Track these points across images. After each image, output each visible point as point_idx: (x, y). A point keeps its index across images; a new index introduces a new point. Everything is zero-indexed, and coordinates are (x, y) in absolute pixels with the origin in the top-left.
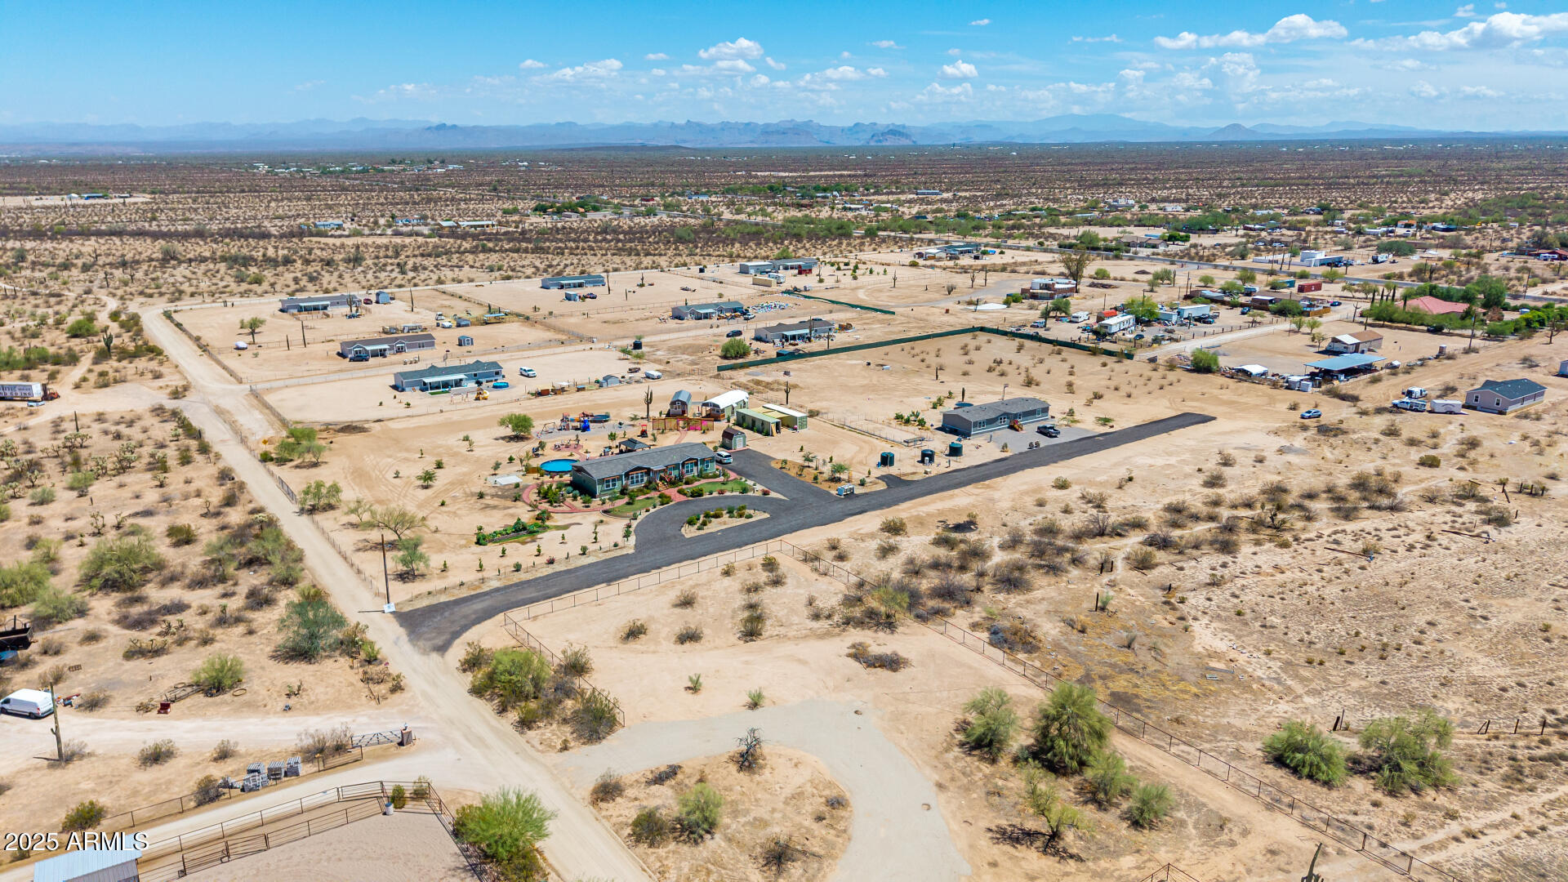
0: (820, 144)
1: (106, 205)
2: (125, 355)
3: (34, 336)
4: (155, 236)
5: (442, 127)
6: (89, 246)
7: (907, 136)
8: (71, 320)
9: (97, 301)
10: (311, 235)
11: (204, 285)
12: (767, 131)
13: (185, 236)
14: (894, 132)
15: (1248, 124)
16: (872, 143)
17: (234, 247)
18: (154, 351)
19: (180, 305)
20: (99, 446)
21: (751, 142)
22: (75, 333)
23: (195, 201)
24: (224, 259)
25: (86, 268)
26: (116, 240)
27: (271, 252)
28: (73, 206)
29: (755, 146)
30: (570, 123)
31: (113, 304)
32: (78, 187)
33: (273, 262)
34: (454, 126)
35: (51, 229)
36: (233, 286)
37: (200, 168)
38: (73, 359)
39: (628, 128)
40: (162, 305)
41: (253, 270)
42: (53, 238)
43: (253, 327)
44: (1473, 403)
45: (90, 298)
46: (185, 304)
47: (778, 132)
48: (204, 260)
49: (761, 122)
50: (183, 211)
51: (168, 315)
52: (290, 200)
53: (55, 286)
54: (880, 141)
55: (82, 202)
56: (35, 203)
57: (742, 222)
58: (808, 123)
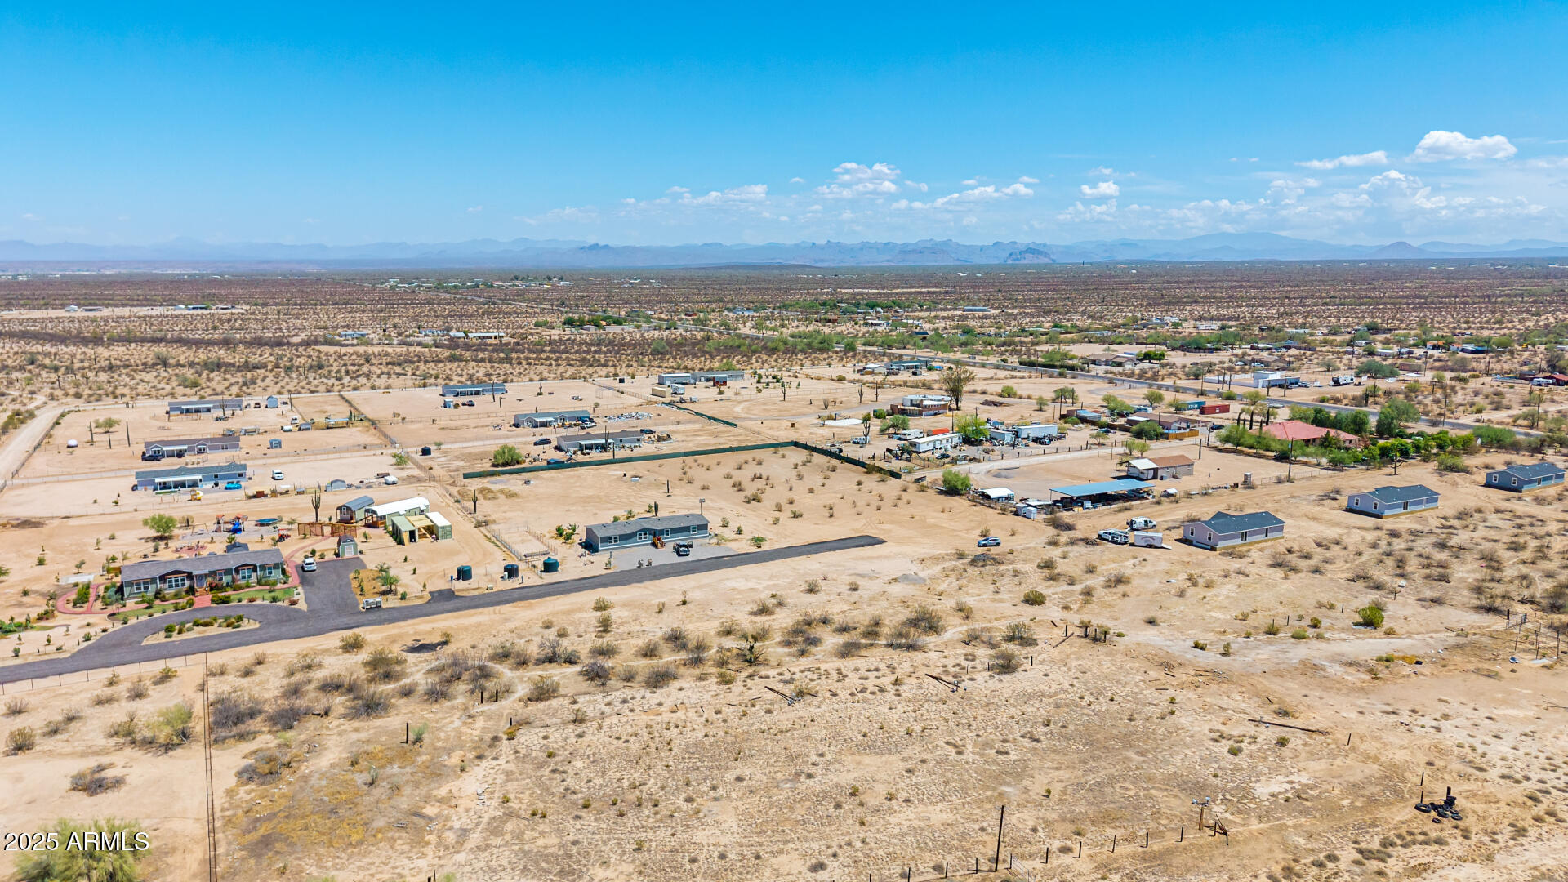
0: (958, 263)
5: (595, 247)
7: (1046, 255)
12: (906, 250)
14: (1031, 250)
16: (1010, 262)
21: (889, 260)
29: (893, 264)
31: (35, 404)
32: (187, 300)
34: (606, 246)
39: (772, 247)
43: (108, 426)
44: (1190, 537)
47: (914, 251)
49: (900, 242)
54: (1018, 259)
55: (185, 312)
57: (747, 336)
58: (947, 243)
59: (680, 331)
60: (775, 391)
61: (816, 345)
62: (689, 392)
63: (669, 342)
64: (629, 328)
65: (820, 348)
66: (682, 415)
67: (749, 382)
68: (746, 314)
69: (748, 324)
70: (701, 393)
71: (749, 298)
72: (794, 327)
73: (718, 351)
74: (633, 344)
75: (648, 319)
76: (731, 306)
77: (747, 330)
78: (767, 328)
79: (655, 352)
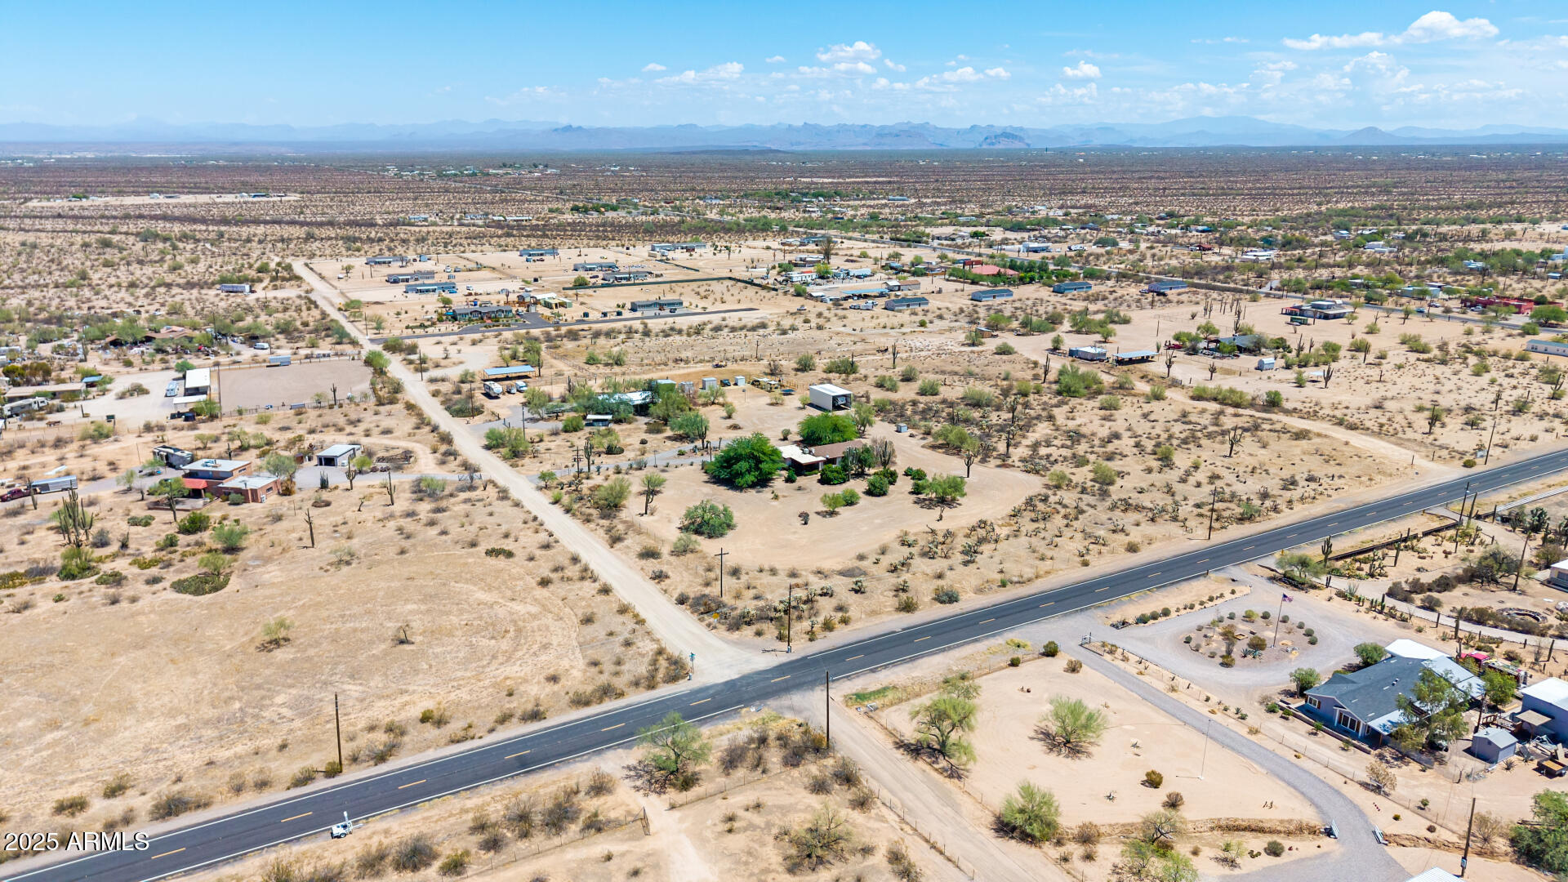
0: (934, 147)
1: (268, 202)
2: (284, 279)
3: (240, 271)
4: (302, 224)
5: (568, 128)
6: (261, 230)
7: (1021, 139)
8: (256, 266)
9: (269, 258)
10: (404, 225)
11: (327, 252)
12: (882, 133)
13: (321, 224)
14: (1007, 135)
15: (1384, 127)
16: (985, 147)
17: (351, 231)
18: (298, 278)
19: (313, 261)
20: (273, 304)
21: (865, 144)
22: (260, 271)
23: (332, 200)
24: (342, 238)
25: (260, 242)
26: (277, 227)
27: (373, 235)
28: (245, 203)
29: (869, 148)
30: (691, 125)
31: (277, 259)
32: (245, 187)
33: (370, 240)
34: (580, 128)
35: (233, 218)
36: (344, 252)
37: (341, 170)
38: (260, 280)
39: (747, 130)
40: (303, 260)
41: (359, 244)
42: (236, 225)
43: (348, 269)
45: (265, 257)
46: (316, 260)
47: (890, 134)
48: (330, 239)
49: (877, 124)
50: (323, 206)
51: (306, 265)
52: (401, 199)
53: (245, 251)
54: (992, 144)
55: (251, 199)
56: (218, 200)
57: (712, 220)
58: (924, 126)
59: (661, 216)
60: (724, 254)
61: (760, 226)
62: (670, 255)
63: (655, 224)
64: (622, 213)
65: (760, 228)
66: (667, 266)
67: (709, 250)
68: (714, 202)
69: (714, 211)
70: (680, 256)
71: (718, 187)
72: (752, 213)
73: (690, 230)
74: (628, 226)
75: (636, 206)
76: (702, 195)
77: (712, 215)
78: (728, 214)
79: (646, 231)
